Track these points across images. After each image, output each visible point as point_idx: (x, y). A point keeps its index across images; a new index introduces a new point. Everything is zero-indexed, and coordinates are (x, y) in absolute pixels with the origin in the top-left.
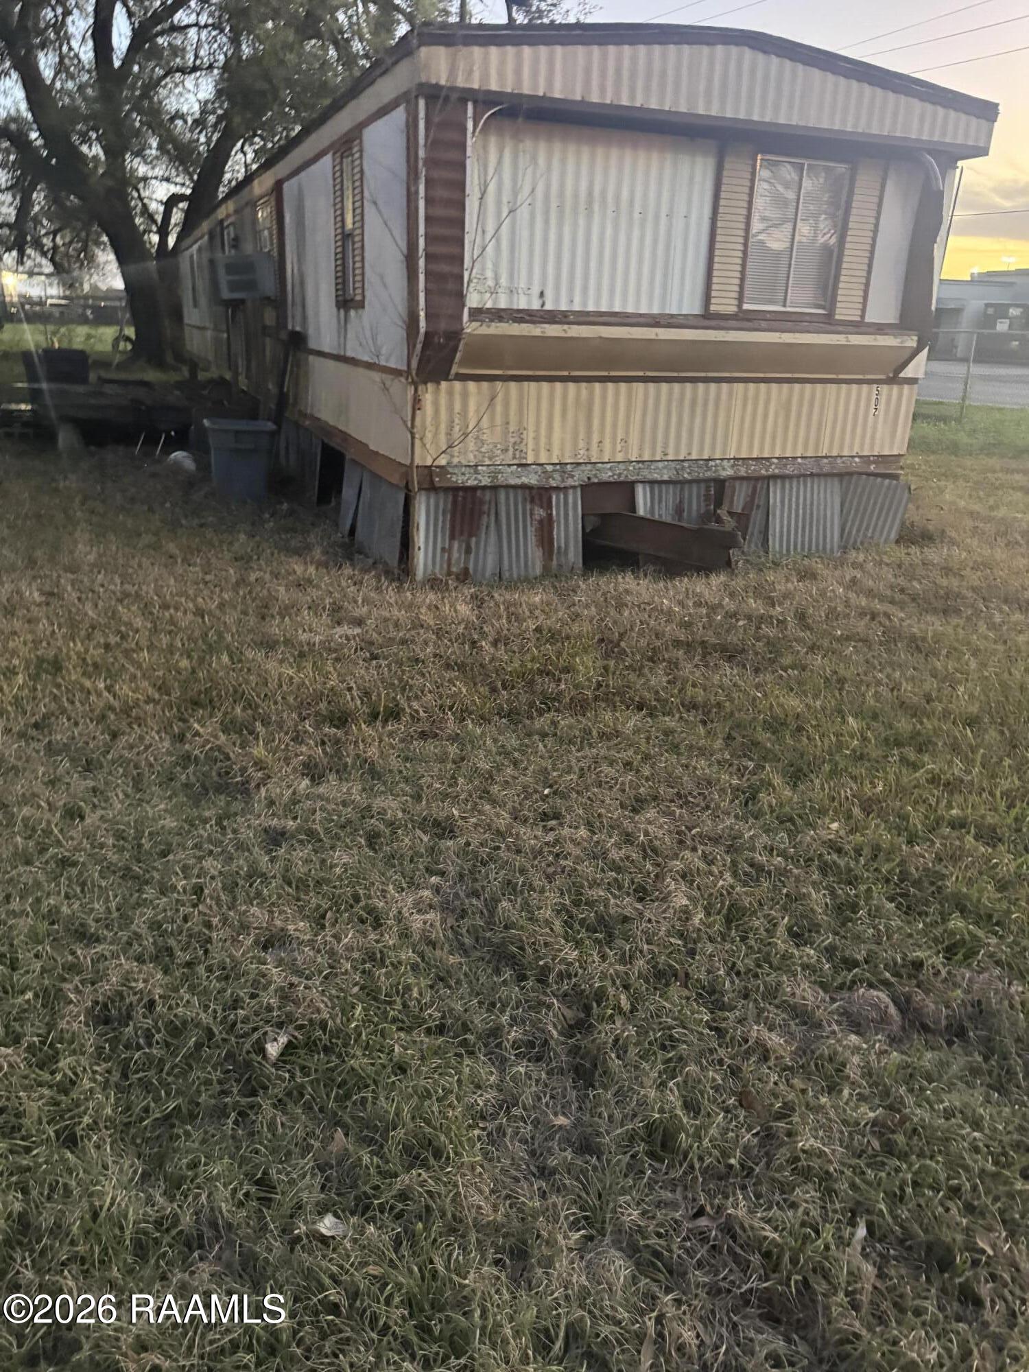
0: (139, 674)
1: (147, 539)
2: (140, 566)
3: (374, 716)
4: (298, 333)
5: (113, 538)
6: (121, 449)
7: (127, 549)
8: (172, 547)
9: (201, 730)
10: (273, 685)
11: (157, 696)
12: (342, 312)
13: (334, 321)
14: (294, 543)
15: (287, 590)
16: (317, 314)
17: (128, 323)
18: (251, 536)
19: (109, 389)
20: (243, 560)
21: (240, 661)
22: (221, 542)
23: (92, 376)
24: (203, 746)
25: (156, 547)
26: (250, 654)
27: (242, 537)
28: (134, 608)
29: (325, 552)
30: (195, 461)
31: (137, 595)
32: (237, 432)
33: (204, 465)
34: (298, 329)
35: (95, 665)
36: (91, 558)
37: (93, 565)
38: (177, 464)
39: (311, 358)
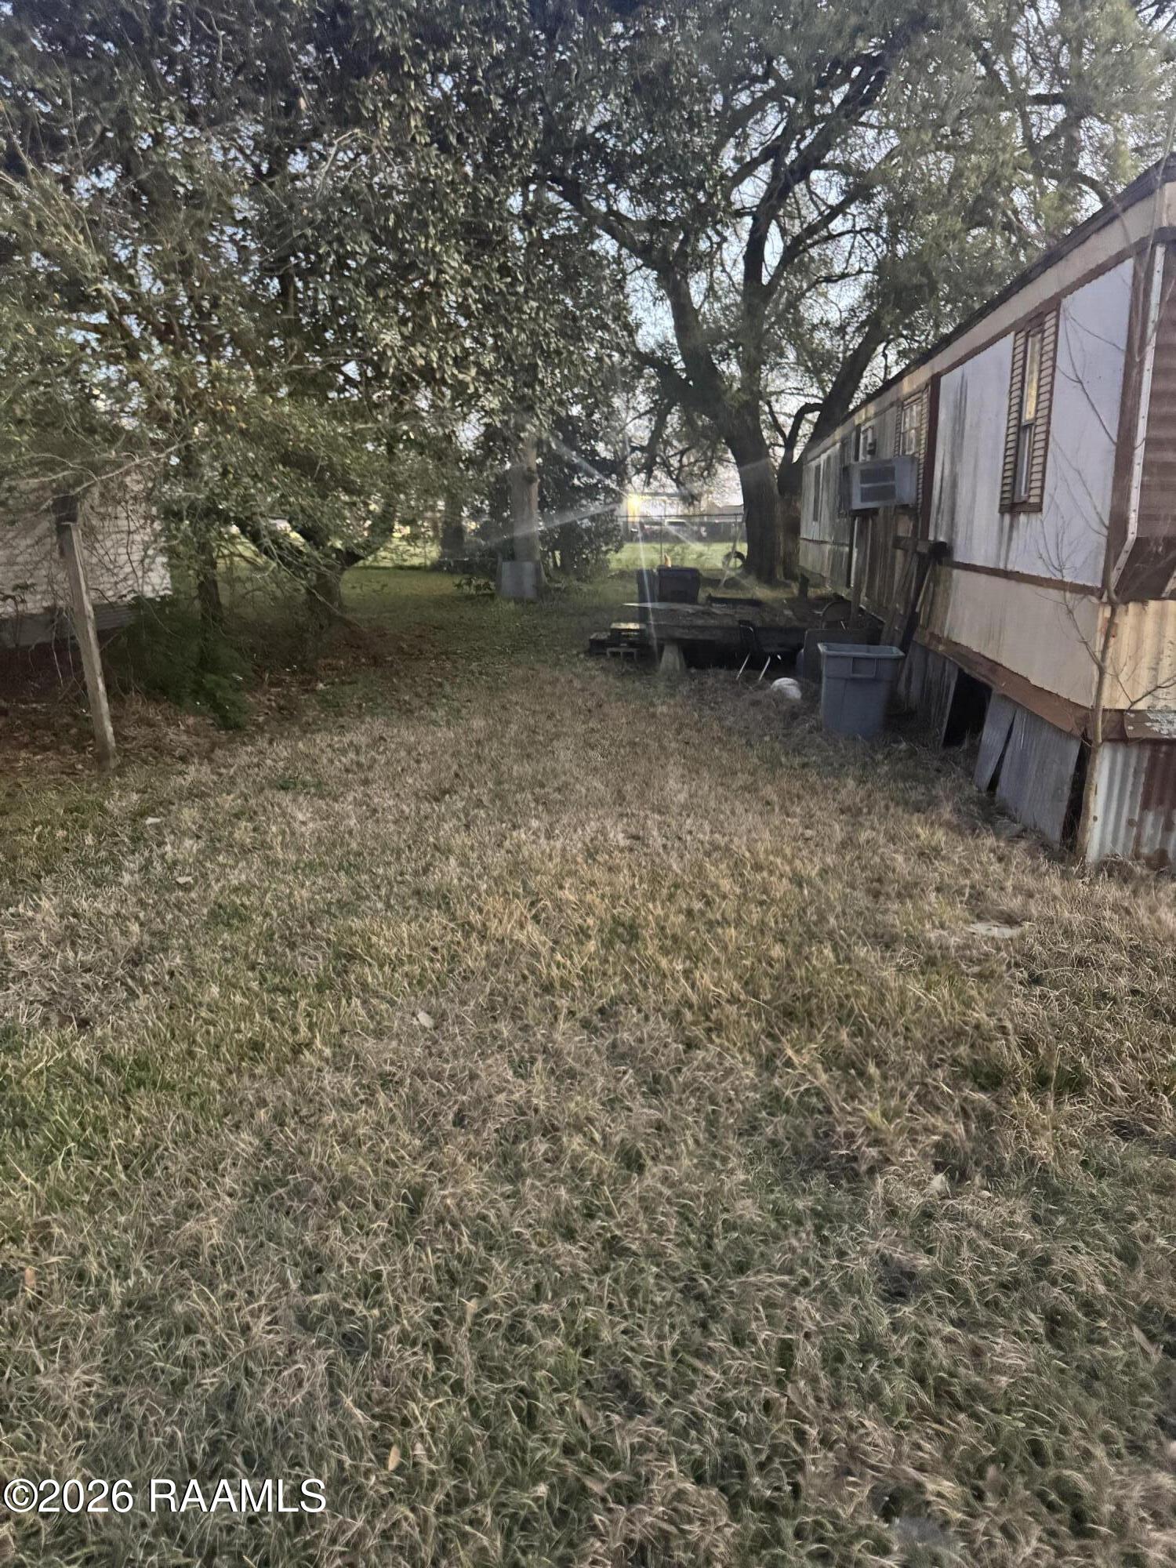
0: (723, 959)
1: (742, 779)
2: (733, 813)
3: (1041, 1081)
4: (943, 544)
5: (706, 774)
6: (723, 673)
7: (720, 790)
8: (769, 792)
9: (795, 1060)
10: (891, 1005)
11: (743, 997)
12: (1007, 518)
13: (995, 528)
14: (914, 796)
15: (907, 860)
16: (970, 522)
17: (742, 540)
18: (861, 781)
19: (717, 609)
20: (852, 813)
21: (848, 960)
22: (826, 787)
23: (702, 595)
24: (798, 1085)
25: (751, 789)
26: (861, 952)
27: (851, 783)
28: (723, 866)
29: (957, 811)
30: (802, 689)
31: (727, 849)
32: (855, 659)
33: (811, 696)
34: (942, 539)
35: (675, 938)
36: (682, 797)
37: (684, 807)
38: (781, 691)
39: (956, 572)
